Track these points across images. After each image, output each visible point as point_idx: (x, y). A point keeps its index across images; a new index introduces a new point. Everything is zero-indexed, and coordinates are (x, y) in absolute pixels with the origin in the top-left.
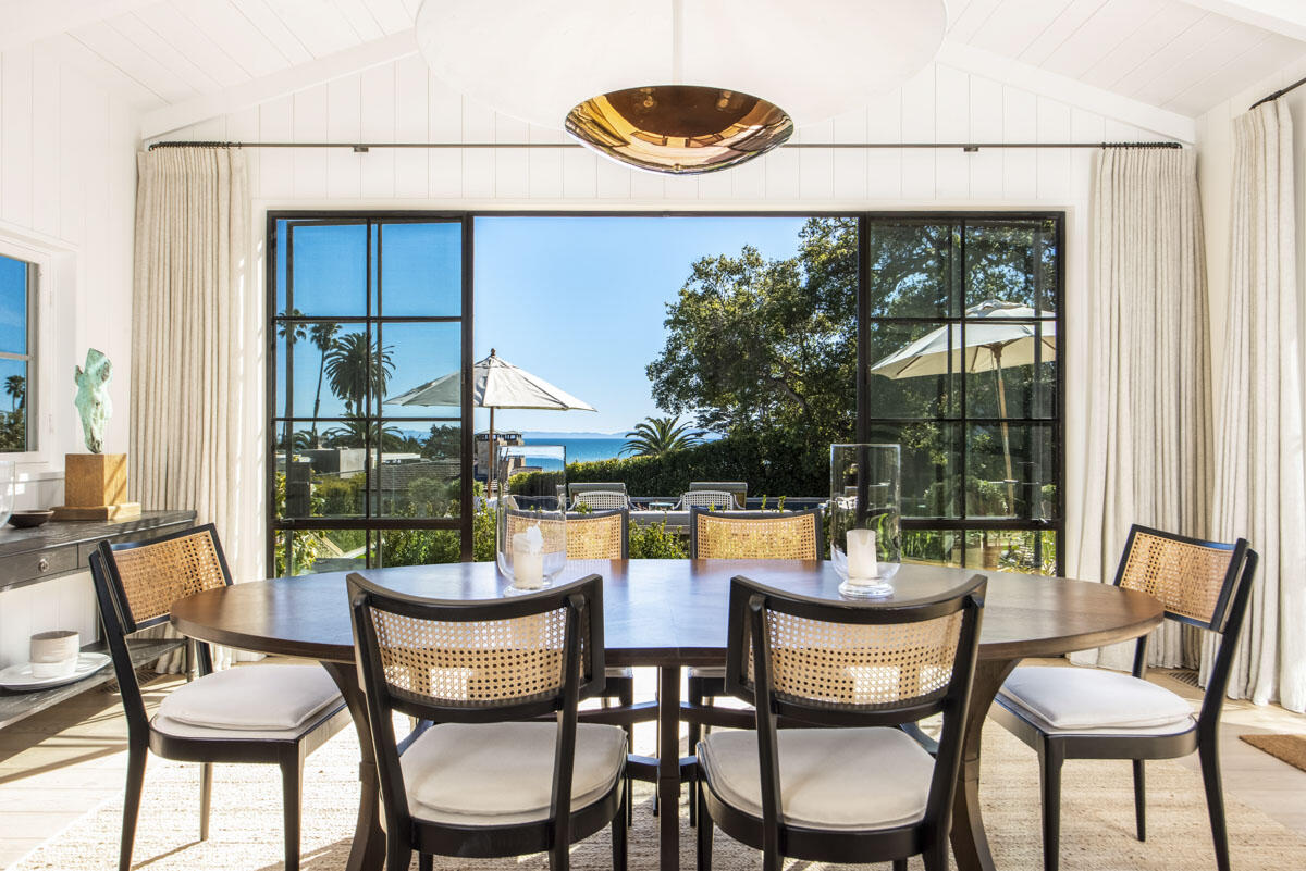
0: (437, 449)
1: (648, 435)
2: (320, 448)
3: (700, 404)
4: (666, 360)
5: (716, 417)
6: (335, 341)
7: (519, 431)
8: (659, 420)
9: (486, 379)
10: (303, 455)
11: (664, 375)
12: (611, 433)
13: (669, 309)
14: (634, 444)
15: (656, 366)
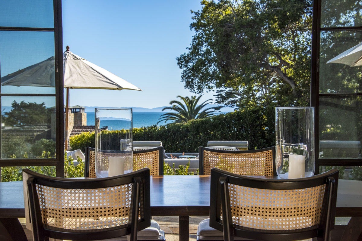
0: (17, 120)
1: (179, 109)
3: (219, 85)
4: (192, 53)
5: (229, 95)
7: (82, 106)
8: (187, 98)
11: (190, 65)
12: (151, 108)
13: (194, 15)
14: (169, 116)
15: (184, 57)
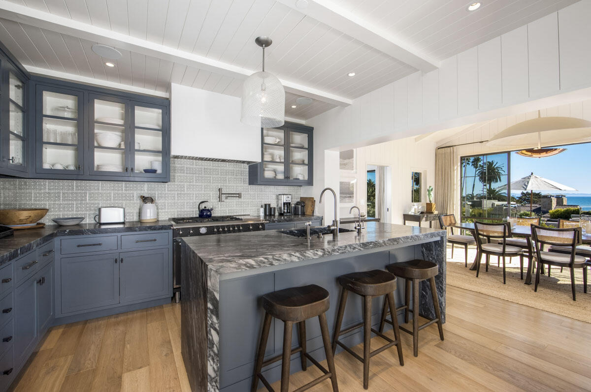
2: (475, 200)
6: (480, 165)
9: (528, 182)
10: (469, 202)
